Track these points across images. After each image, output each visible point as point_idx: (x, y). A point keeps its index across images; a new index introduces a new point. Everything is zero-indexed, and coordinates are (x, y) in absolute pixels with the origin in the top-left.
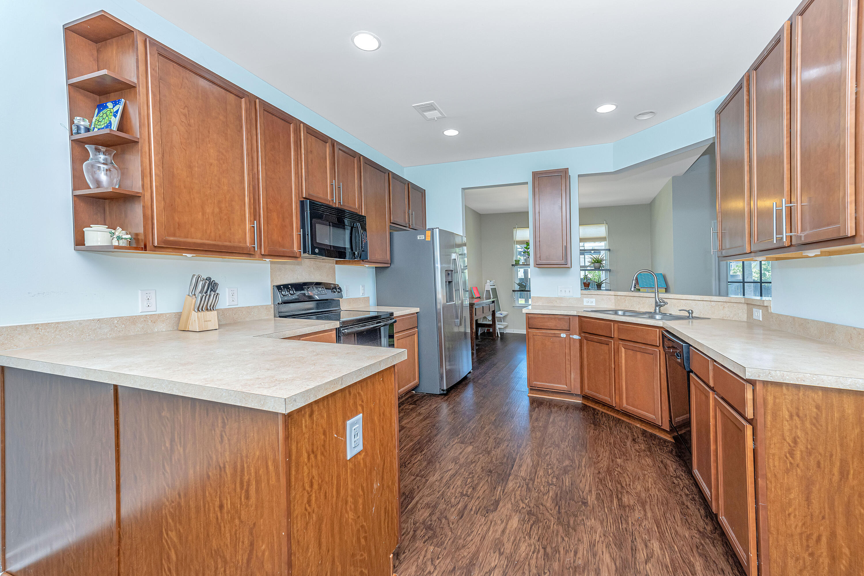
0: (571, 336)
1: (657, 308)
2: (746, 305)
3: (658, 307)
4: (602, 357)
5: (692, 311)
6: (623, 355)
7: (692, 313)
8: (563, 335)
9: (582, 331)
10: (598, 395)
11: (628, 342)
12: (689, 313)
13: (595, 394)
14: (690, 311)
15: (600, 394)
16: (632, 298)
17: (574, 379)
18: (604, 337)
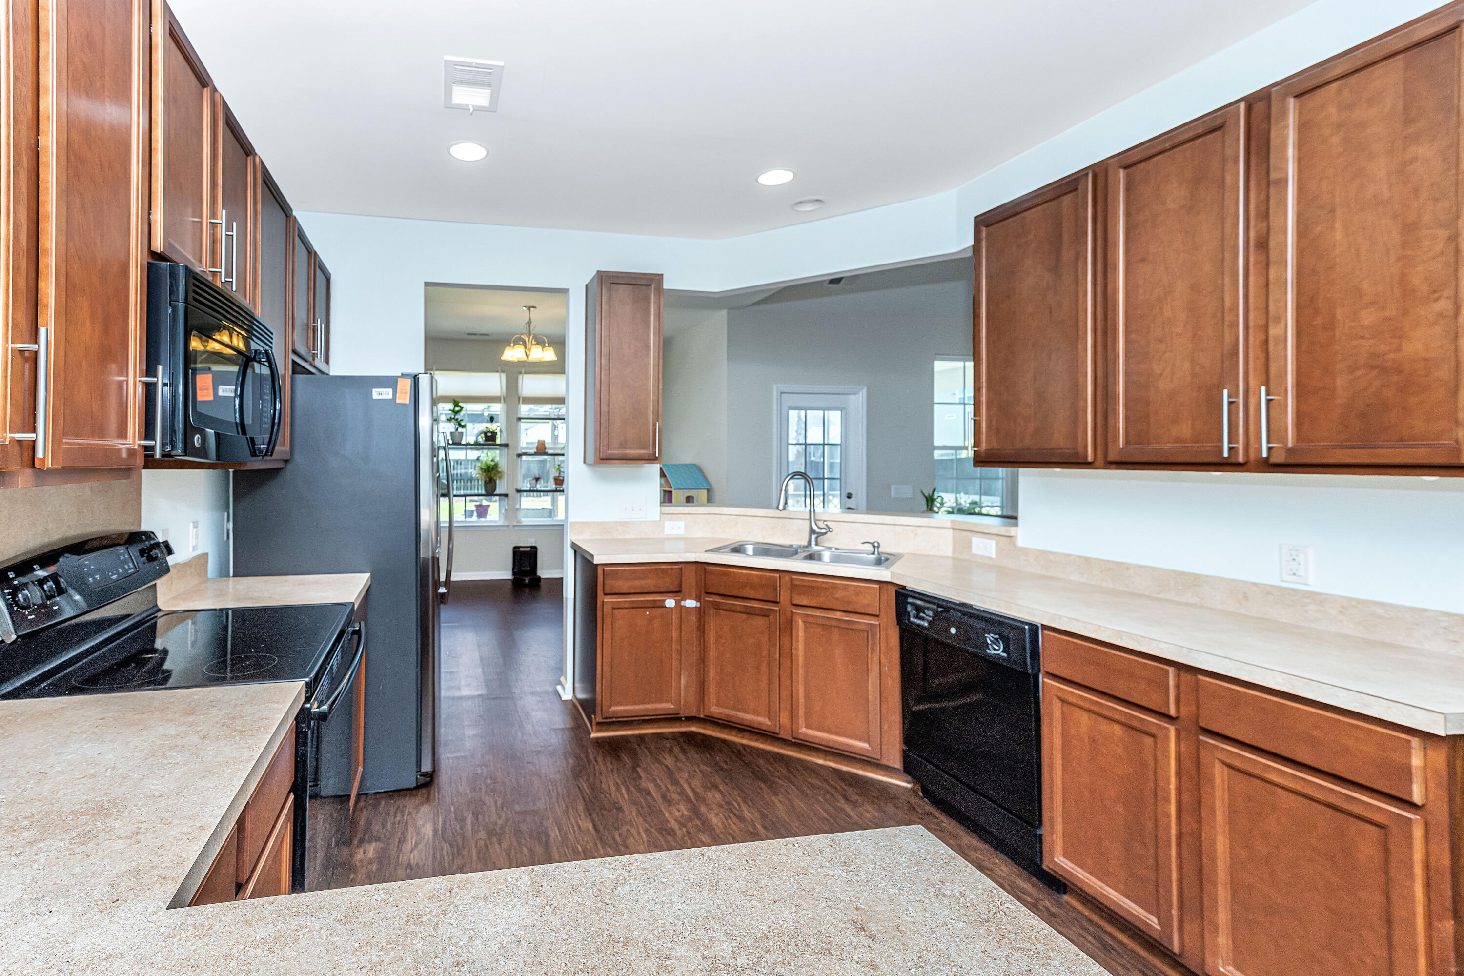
0: (683, 603)
1: (813, 537)
2: (951, 530)
3: (816, 536)
4: (751, 641)
5: (878, 543)
6: (801, 634)
7: (879, 547)
8: (670, 603)
9: (704, 592)
10: (742, 715)
11: (813, 609)
12: (874, 547)
13: (733, 713)
14: (876, 544)
15: (745, 712)
16: (750, 519)
17: (686, 686)
18: (757, 602)
